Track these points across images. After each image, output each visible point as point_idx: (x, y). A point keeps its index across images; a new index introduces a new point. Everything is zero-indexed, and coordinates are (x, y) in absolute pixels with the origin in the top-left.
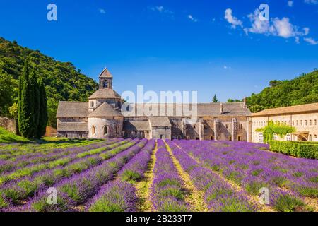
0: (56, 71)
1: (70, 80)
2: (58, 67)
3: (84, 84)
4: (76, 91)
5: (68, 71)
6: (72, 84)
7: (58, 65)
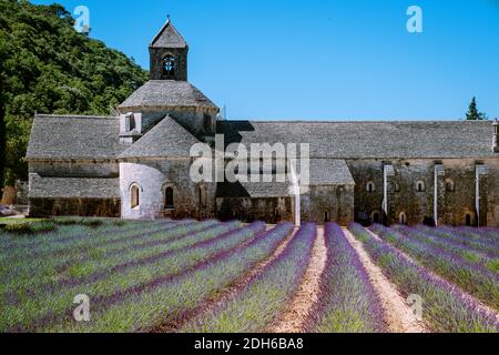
0: (19, 29)
1: (60, 56)
2: (23, 19)
3: (100, 67)
4: (77, 86)
5: (54, 30)
6: (65, 67)
7: (24, 11)
